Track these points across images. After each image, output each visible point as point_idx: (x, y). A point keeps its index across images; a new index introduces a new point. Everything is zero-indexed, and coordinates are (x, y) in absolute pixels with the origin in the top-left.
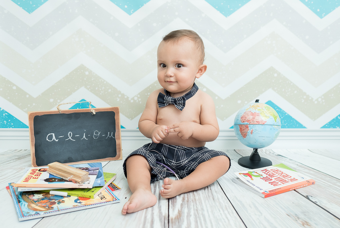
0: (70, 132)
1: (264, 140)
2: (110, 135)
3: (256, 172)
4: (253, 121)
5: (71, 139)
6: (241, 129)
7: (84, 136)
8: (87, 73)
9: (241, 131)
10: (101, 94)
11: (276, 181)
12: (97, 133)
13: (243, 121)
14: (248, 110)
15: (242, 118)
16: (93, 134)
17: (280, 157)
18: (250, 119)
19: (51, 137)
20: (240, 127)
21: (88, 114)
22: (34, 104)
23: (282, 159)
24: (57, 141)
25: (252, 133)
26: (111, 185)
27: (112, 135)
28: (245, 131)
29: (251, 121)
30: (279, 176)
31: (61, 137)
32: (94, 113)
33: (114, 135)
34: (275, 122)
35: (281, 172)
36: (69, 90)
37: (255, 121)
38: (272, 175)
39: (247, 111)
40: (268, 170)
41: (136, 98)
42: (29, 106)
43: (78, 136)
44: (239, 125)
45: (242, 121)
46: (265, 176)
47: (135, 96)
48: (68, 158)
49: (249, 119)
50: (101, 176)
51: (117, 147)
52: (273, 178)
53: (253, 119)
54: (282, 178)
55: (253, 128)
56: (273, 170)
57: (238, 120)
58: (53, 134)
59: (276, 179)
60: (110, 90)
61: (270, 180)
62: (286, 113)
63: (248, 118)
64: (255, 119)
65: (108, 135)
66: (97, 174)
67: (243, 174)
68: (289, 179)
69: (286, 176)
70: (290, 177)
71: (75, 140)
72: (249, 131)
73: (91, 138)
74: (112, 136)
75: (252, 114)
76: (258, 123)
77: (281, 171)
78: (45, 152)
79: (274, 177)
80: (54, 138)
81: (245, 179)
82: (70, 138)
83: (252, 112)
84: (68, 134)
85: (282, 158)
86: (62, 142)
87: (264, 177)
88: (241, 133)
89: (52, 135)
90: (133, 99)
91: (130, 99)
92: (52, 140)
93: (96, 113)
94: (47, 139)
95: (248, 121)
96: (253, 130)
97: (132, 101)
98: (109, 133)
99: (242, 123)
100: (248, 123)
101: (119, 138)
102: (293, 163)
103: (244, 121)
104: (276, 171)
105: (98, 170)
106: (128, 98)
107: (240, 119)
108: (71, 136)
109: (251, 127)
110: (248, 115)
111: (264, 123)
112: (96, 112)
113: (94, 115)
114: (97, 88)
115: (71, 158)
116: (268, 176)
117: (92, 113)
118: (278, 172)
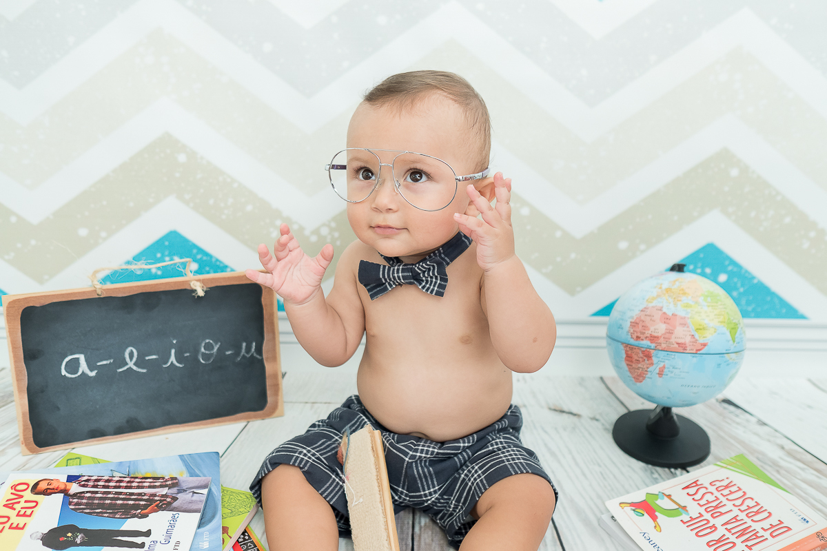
0: (130, 348)
1: (694, 393)
2: (248, 349)
3: (669, 496)
4: (667, 339)
5: (135, 368)
6: (629, 358)
7: (173, 359)
8: (182, 158)
9: (630, 363)
10: (224, 217)
11: (728, 535)
12: (209, 347)
13: (636, 334)
14: (653, 304)
15: (634, 324)
16: (197, 351)
17: (732, 408)
18: (659, 335)
19: (73, 366)
20: (626, 351)
21: (182, 296)
22: (33, 242)
23: (738, 420)
24: (93, 374)
25: (661, 374)
26: (245, 540)
27: (253, 350)
28: (640, 365)
29: (661, 340)
30: (736, 512)
31: (104, 362)
32: (201, 293)
33: (259, 350)
34: (731, 342)
35: (740, 494)
36: (131, 204)
37: (673, 340)
38: (716, 507)
39: (650, 305)
40: (701, 487)
41: (325, 231)
42: (19, 245)
43: (154, 357)
44: (623, 343)
45: (634, 336)
46: (694, 510)
47: (324, 225)
48: (128, 422)
49: (656, 334)
50: (213, 517)
51: (268, 384)
52: (718, 522)
53: (667, 336)
54: (746, 519)
55: (667, 361)
56: (718, 484)
57: (620, 327)
58: (82, 357)
59: (729, 527)
60: (249, 208)
61: (709, 530)
62: (754, 278)
63: (652, 328)
64: (673, 336)
65: (243, 350)
66: (201, 506)
67: (632, 504)
68: (766, 524)
69: (757, 513)
70: (766, 514)
71: (144, 371)
72: (654, 369)
73: (191, 363)
74: (252, 355)
75: (666, 319)
76: (682, 348)
77: (740, 489)
78: (58, 409)
79: (722, 514)
80: (84, 367)
81: (636, 524)
82: (131, 364)
83: (665, 310)
84: (124, 354)
85: (737, 416)
86: (106, 377)
87: (692, 519)
88: (629, 369)
89: (78, 359)
90: (316, 232)
91: (307, 233)
92: (79, 373)
93: (206, 292)
94: (64, 372)
95: (653, 338)
96: (666, 366)
97: (314, 239)
98: (244, 344)
99: (632, 342)
100: (653, 346)
101: (274, 358)
102: (769, 441)
103: (639, 335)
104: (727, 487)
105: (205, 491)
106: (302, 229)
107: (627, 325)
108: (134, 359)
109: (659, 359)
110: (653, 318)
111: (700, 350)
112: (205, 289)
113: (198, 296)
114: (211, 202)
115: (136, 419)
116: (702, 510)
117: (194, 291)
118: (731, 493)
